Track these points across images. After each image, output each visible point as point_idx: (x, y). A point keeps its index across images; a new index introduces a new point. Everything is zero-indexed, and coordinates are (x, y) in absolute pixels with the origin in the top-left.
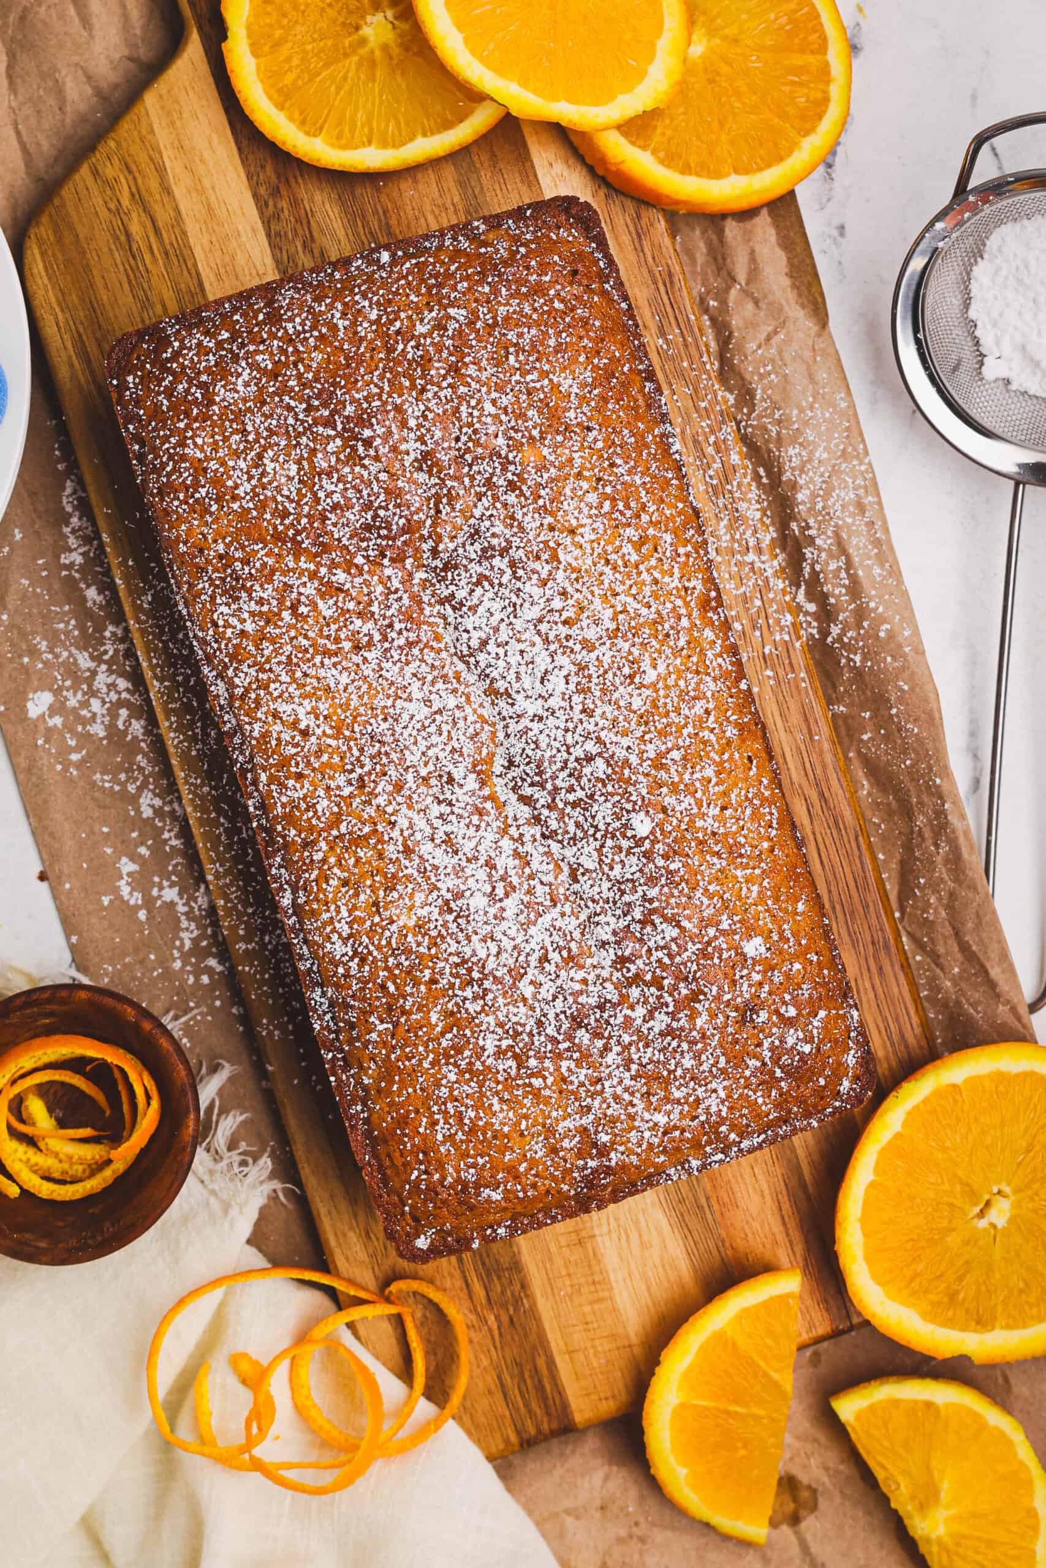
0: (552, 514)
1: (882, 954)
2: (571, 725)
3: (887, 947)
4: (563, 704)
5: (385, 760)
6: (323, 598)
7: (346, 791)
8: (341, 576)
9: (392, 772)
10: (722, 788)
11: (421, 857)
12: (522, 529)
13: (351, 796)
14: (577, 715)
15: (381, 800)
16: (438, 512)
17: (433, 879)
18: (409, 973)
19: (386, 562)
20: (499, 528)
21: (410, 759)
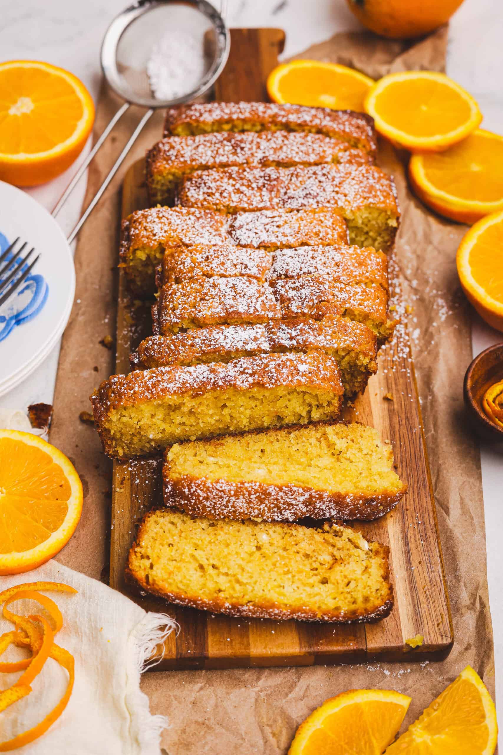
0: (339, 187)
1: (422, 488)
2: (305, 261)
3: (424, 485)
4: (304, 253)
5: (220, 253)
6: (235, 193)
7: (200, 260)
8: (243, 188)
9: (221, 258)
10: (362, 298)
11: (220, 290)
12: (324, 190)
13: (202, 262)
14: (309, 258)
15: (214, 266)
16: (291, 180)
17: (223, 299)
18: (182, 342)
19: (264, 189)
20: (315, 188)
21: (230, 257)
